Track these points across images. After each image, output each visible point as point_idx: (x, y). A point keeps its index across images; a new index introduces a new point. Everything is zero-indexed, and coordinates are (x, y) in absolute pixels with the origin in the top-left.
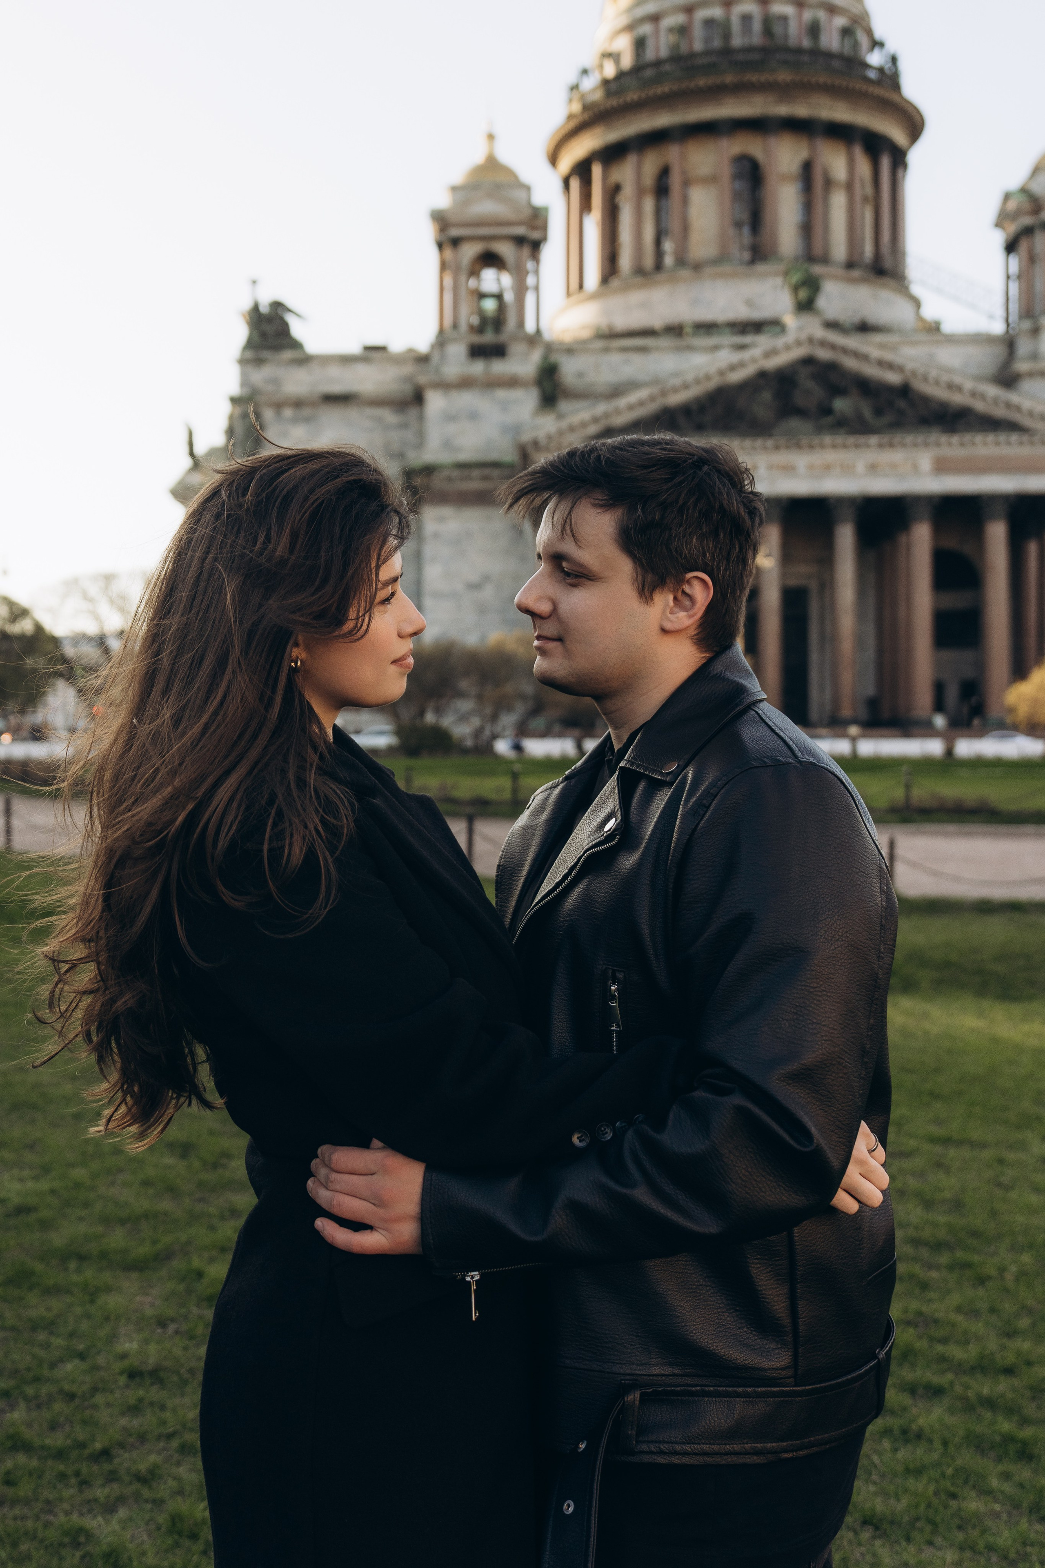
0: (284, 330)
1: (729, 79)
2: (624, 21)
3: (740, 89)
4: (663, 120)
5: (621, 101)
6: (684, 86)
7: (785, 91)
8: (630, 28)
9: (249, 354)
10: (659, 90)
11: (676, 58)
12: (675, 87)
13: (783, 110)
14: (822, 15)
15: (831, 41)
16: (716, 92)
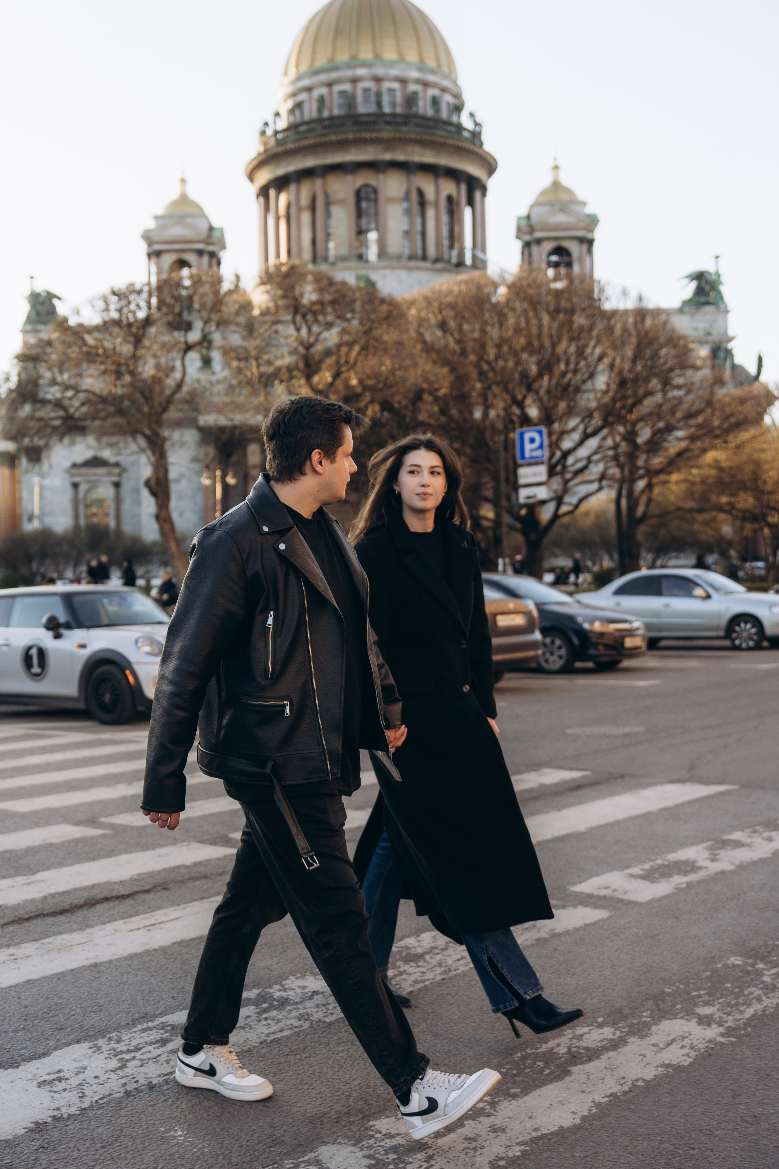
0: (52, 311)
1: (351, 136)
2: (290, 89)
3: (358, 142)
4: (310, 162)
5: (284, 148)
6: (323, 139)
7: (389, 144)
8: (294, 95)
9: (29, 327)
10: (307, 142)
11: (320, 120)
12: (317, 140)
13: (388, 156)
14: (418, 88)
15: (424, 108)
16: (343, 145)
